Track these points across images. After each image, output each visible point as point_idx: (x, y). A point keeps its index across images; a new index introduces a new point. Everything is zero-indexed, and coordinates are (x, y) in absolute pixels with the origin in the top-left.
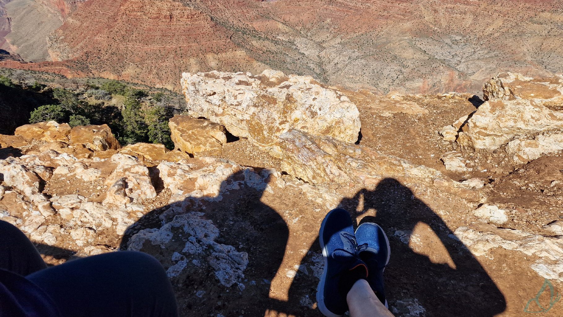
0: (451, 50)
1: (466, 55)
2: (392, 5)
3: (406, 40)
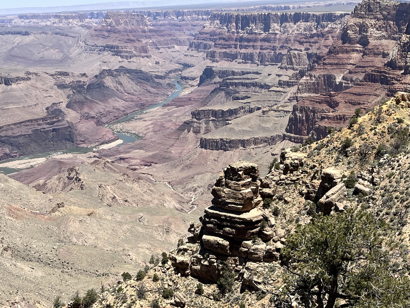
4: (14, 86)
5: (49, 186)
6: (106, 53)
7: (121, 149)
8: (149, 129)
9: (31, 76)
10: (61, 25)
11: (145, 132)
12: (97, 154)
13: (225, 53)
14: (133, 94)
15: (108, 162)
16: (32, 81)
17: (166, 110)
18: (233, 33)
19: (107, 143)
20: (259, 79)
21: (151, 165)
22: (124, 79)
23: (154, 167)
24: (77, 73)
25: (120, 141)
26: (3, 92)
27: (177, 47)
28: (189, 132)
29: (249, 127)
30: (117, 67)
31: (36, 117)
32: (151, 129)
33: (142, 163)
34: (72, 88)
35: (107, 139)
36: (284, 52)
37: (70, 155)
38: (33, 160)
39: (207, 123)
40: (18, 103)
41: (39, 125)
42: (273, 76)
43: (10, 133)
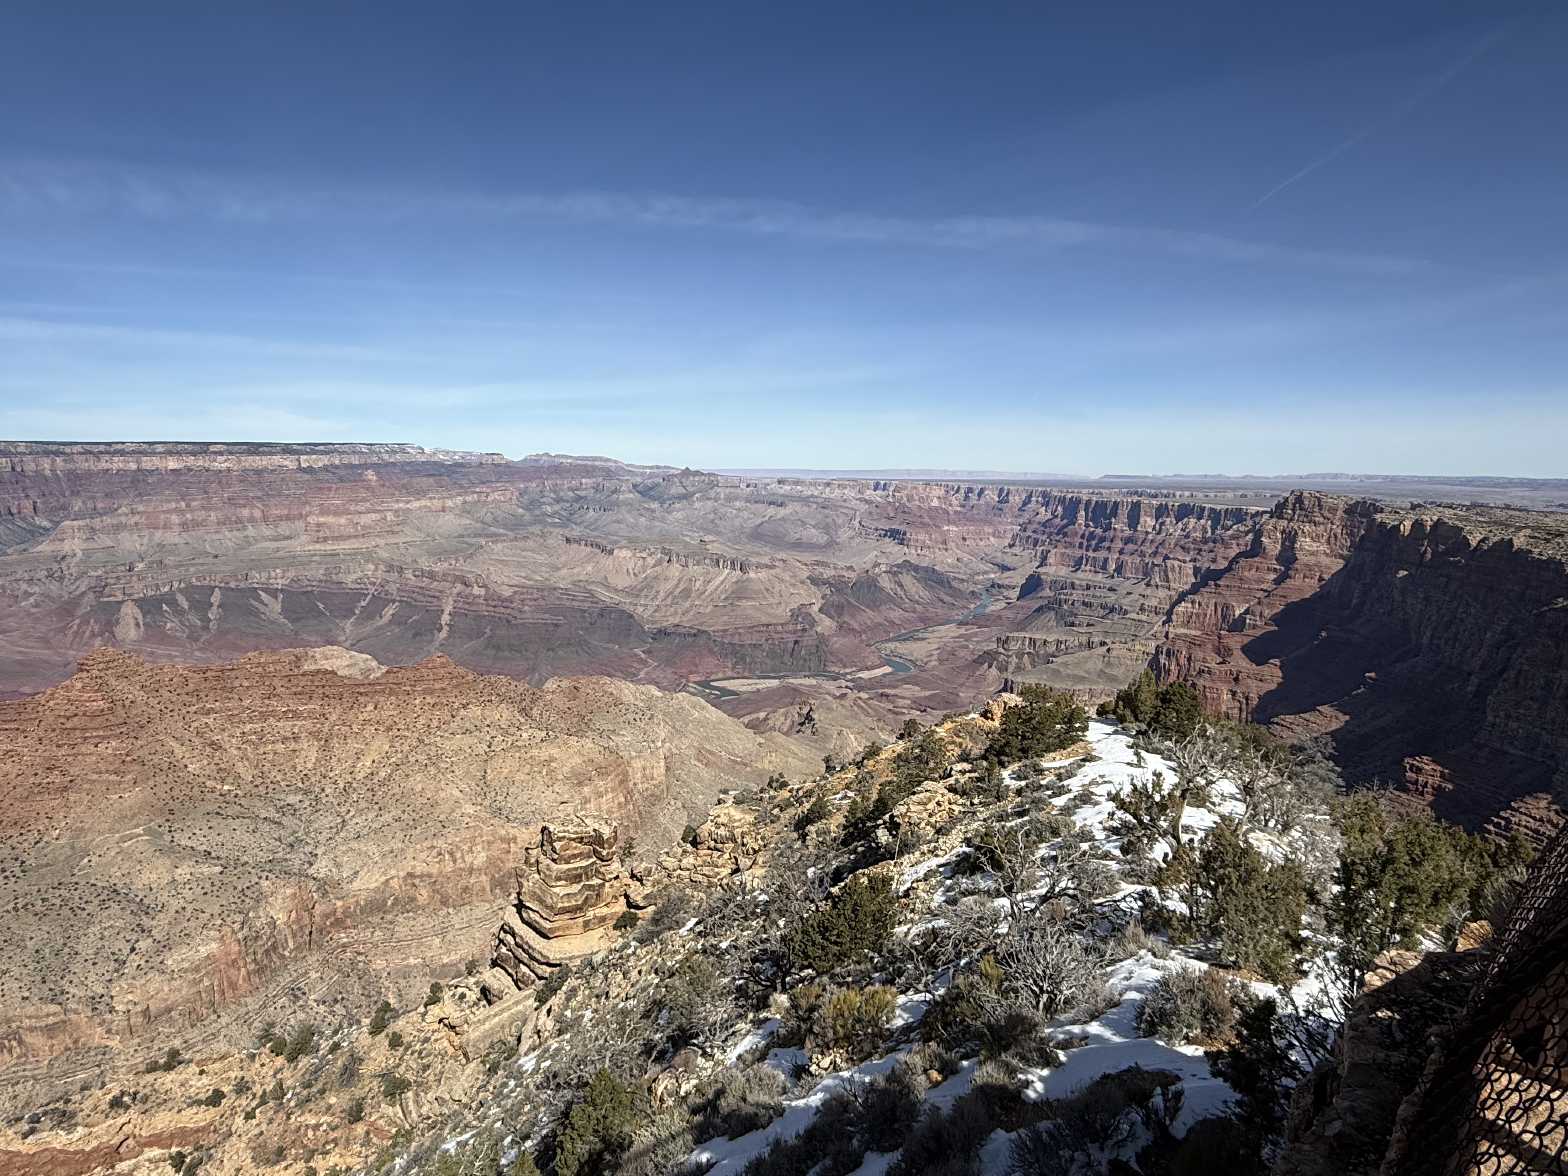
0: (282, 832)
1: (325, 835)
2: (72, 752)
3: (140, 835)
4: (752, 575)
5: (771, 723)
6: (887, 540)
7: (886, 681)
8: (932, 655)
9: (777, 564)
10: (832, 496)
11: (925, 660)
12: (850, 684)
13: (1063, 554)
14: (917, 602)
15: (860, 698)
16: (777, 570)
17: (962, 631)
18: (1080, 524)
19: (867, 669)
20: (1112, 598)
21: (925, 711)
22: (907, 579)
23: (930, 714)
24: (841, 564)
25: (887, 669)
26: (737, 582)
27: (992, 539)
28: (990, 666)
29: (1086, 671)
30: (900, 561)
31: (774, 621)
32: (935, 657)
33: (914, 706)
34: (831, 585)
35: (869, 664)
36: (1158, 560)
37: (813, 682)
38: (762, 681)
39: (1020, 656)
40: (754, 599)
41: (776, 632)
42: (1135, 596)
43: (736, 640)
